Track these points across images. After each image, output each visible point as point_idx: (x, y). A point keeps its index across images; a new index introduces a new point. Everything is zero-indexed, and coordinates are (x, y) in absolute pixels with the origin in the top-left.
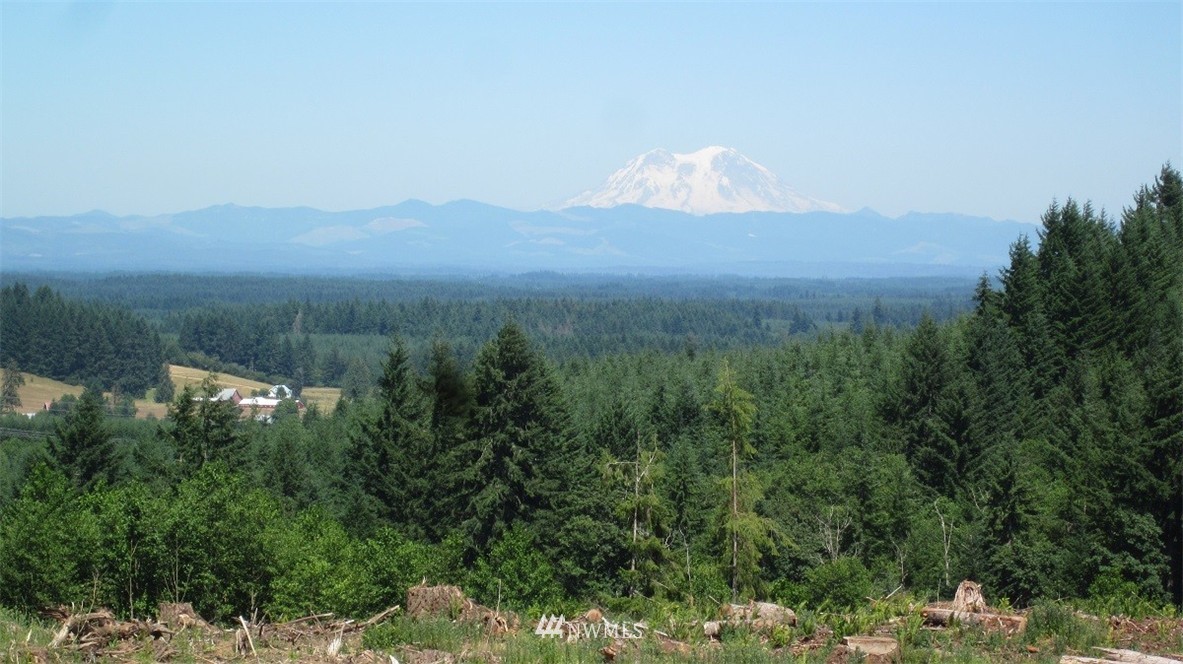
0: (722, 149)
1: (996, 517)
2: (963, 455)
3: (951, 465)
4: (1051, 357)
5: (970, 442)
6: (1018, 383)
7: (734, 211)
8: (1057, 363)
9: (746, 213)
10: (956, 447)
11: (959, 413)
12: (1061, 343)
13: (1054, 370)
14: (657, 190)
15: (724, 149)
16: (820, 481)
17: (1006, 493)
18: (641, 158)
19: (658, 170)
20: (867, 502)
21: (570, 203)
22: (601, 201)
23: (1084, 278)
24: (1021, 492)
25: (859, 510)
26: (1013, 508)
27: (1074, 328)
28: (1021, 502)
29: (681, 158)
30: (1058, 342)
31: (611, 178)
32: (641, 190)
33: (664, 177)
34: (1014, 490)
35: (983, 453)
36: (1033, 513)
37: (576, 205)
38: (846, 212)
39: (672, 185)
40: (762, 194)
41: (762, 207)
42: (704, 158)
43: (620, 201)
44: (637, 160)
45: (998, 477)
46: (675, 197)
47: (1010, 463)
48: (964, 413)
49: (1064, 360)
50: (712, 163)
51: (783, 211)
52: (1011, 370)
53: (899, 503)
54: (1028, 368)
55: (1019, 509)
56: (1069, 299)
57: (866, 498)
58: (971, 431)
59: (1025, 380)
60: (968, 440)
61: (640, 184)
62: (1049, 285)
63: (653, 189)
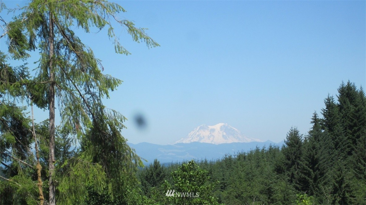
0: (223, 124)
1: (336, 200)
2: (316, 176)
3: (311, 181)
4: (346, 145)
5: (319, 170)
6: (333, 155)
7: (228, 143)
8: (349, 147)
9: (231, 143)
10: (312, 173)
11: (313, 157)
12: (350, 139)
13: (348, 150)
14: (204, 137)
15: (224, 124)
16: (249, 192)
17: (340, 187)
18: (199, 127)
19: (204, 131)
20: (271, 198)
21: (176, 142)
22: (186, 141)
23: (359, 111)
24: (347, 186)
25: (268, 202)
26: (344, 194)
27: (355, 132)
28: (348, 192)
29: (211, 127)
30: (349, 138)
31: (189, 134)
32: (198, 138)
33: (206, 133)
34: (343, 186)
35: (325, 175)
36: (354, 197)
37: (179, 143)
38: (262, 142)
39: (208, 136)
40: (236, 137)
41: (236, 141)
42: (218, 126)
43: (192, 141)
44: (197, 128)
45: (336, 179)
46: (209, 139)
47: (342, 172)
48: (316, 157)
49: (352, 145)
50: (220, 128)
51: (242, 142)
52: (330, 150)
53: (286, 197)
54: (337, 149)
55: (347, 195)
56: (353, 120)
57: (270, 196)
58: (319, 165)
59: (337, 154)
60: (318, 169)
61: (198, 136)
62: (342, 115)
63: (202, 137)
